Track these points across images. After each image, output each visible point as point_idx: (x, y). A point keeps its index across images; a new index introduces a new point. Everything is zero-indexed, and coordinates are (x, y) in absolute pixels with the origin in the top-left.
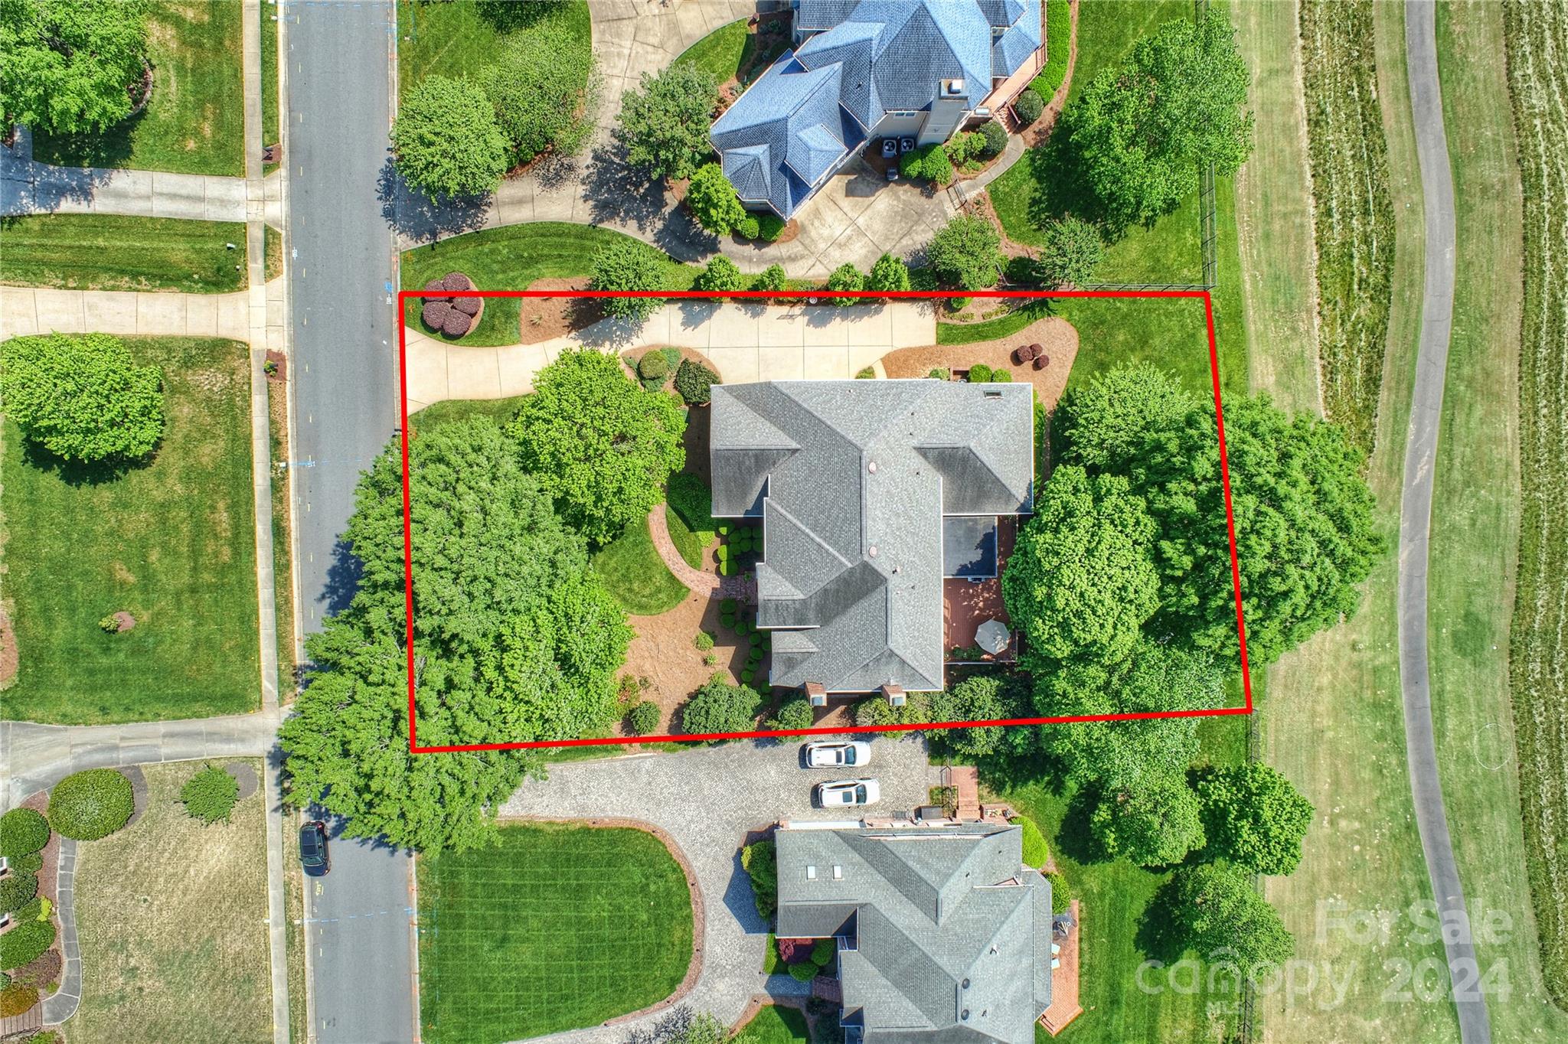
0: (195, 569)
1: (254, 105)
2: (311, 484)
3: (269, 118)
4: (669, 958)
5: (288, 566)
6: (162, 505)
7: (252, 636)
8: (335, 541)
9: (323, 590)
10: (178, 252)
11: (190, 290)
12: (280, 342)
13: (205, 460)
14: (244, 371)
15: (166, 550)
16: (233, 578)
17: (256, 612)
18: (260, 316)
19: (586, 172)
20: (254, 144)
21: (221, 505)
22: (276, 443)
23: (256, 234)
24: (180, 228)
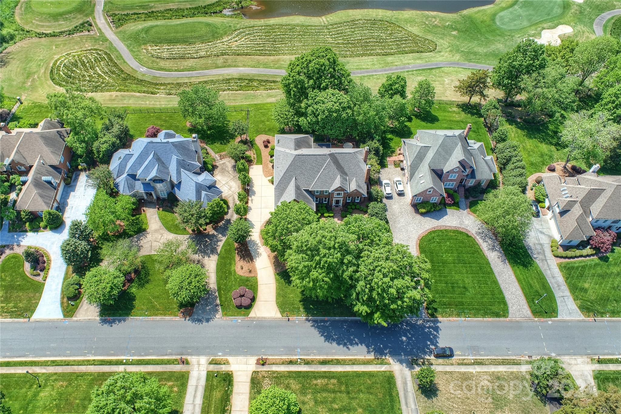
0: (340, 392)
1: (163, 368)
2: (306, 350)
3: (169, 362)
4: (460, 237)
5: (337, 360)
6: (316, 403)
7: (364, 374)
8: (327, 343)
9: (345, 348)
10: (217, 394)
11: (232, 391)
12: (253, 360)
13: (297, 387)
14: (263, 373)
15: (334, 401)
16: (343, 380)
17: (355, 372)
18: (244, 367)
19: (201, 257)
20: (178, 368)
21: (315, 382)
22: (291, 362)
23: (212, 368)
24: (208, 394)
